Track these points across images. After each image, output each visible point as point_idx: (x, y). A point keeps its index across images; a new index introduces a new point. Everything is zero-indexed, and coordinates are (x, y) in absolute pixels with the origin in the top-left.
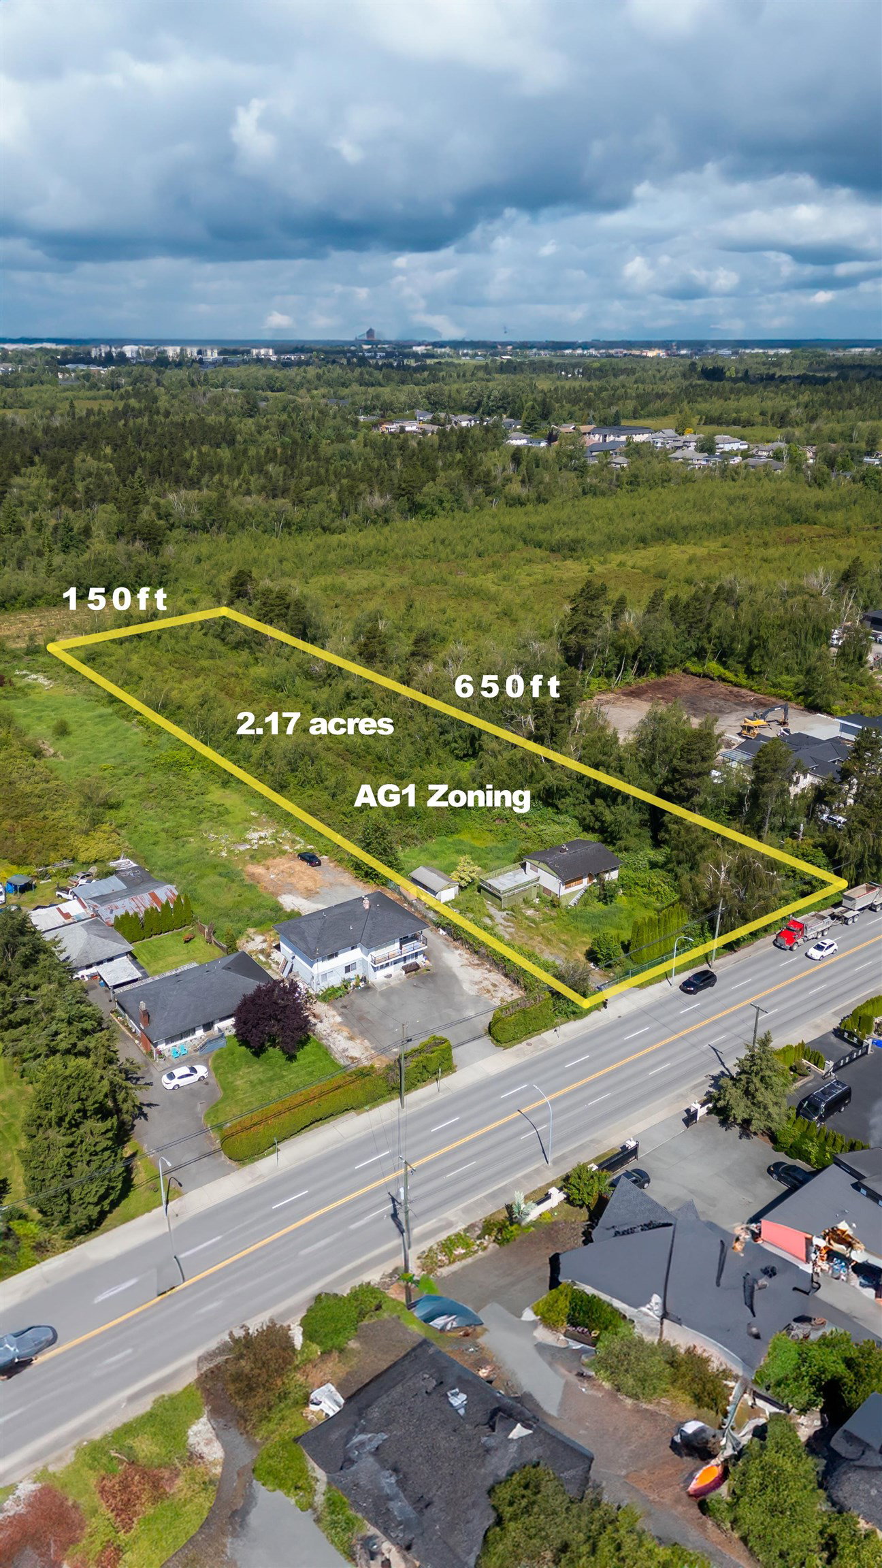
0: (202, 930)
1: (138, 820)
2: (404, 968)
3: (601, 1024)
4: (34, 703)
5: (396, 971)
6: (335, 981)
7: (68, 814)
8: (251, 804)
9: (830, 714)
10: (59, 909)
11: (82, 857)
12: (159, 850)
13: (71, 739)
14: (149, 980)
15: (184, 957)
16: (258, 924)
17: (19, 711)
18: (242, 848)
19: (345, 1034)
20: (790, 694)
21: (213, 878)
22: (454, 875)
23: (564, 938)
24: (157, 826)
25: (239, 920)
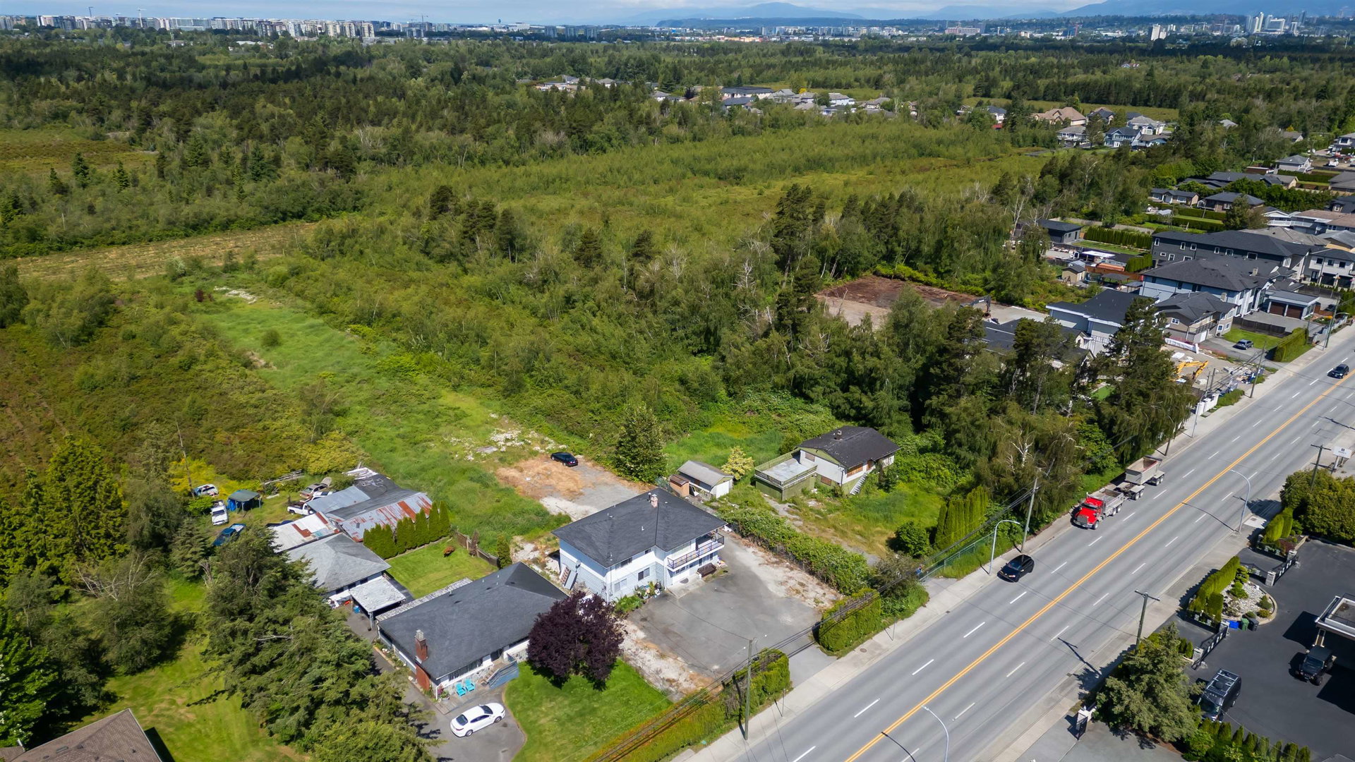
0: (462, 541)
1: (369, 426)
2: (699, 571)
3: (931, 622)
4: (238, 316)
5: (692, 574)
6: (628, 591)
7: (290, 423)
8: (488, 406)
9: (1023, 306)
10: (295, 526)
11: (313, 468)
12: (398, 457)
13: (282, 349)
14: (417, 603)
15: (448, 573)
16: (524, 531)
17: (222, 324)
18: (489, 451)
19: (653, 652)
20: (981, 290)
21: (464, 484)
22: (727, 469)
23: (858, 528)
24: (391, 432)
25: (503, 528)
